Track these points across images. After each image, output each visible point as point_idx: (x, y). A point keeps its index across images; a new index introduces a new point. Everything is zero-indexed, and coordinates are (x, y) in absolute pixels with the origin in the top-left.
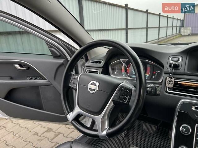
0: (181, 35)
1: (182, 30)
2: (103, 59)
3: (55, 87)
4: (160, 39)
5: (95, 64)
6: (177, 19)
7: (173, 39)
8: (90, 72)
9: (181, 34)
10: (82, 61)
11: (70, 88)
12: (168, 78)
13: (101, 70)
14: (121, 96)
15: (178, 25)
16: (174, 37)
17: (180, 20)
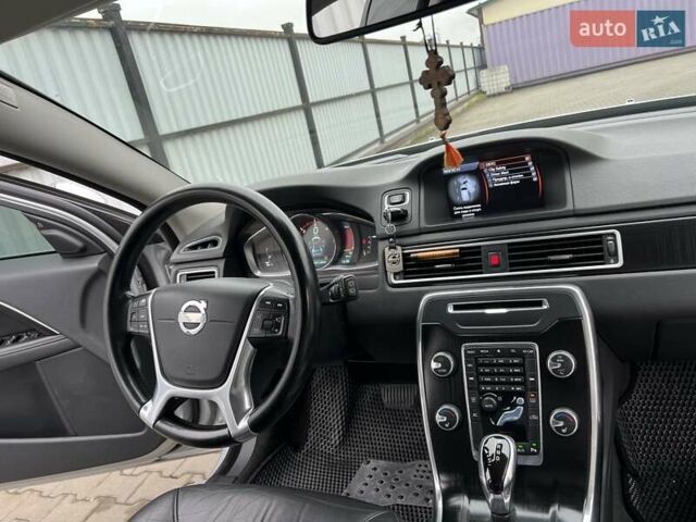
0: (484, 93)
1: (486, 79)
2: (220, 231)
3: (90, 348)
4: (422, 120)
5: (199, 250)
6: (462, 46)
7: (463, 111)
8: (190, 277)
9: (484, 90)
10: (163, 248)
11: (130, 336)
12: (387, 249)
13: (222, 264)
14: (266, 322)
15: (470, 64)
16: (466, 104)
17: (472, 47)
